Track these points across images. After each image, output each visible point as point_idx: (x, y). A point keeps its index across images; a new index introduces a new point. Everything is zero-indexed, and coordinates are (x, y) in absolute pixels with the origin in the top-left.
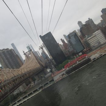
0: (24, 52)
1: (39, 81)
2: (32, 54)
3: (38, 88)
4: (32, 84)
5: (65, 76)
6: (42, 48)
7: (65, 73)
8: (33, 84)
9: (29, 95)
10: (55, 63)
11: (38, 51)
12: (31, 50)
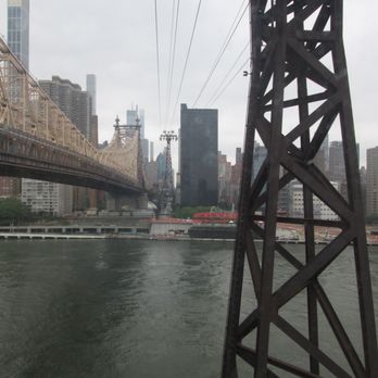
0: (117, 120)
1: (112, 214)
2: (136, 138)
3: (99, 229)
4: (92, 212)
5: (181, 237)
6: (169, 140)
7: (186, 232)
8: (94, 212)
9: (69, 231)
10: (178, 201)
11: (152, 143)
12: (138, 127)
